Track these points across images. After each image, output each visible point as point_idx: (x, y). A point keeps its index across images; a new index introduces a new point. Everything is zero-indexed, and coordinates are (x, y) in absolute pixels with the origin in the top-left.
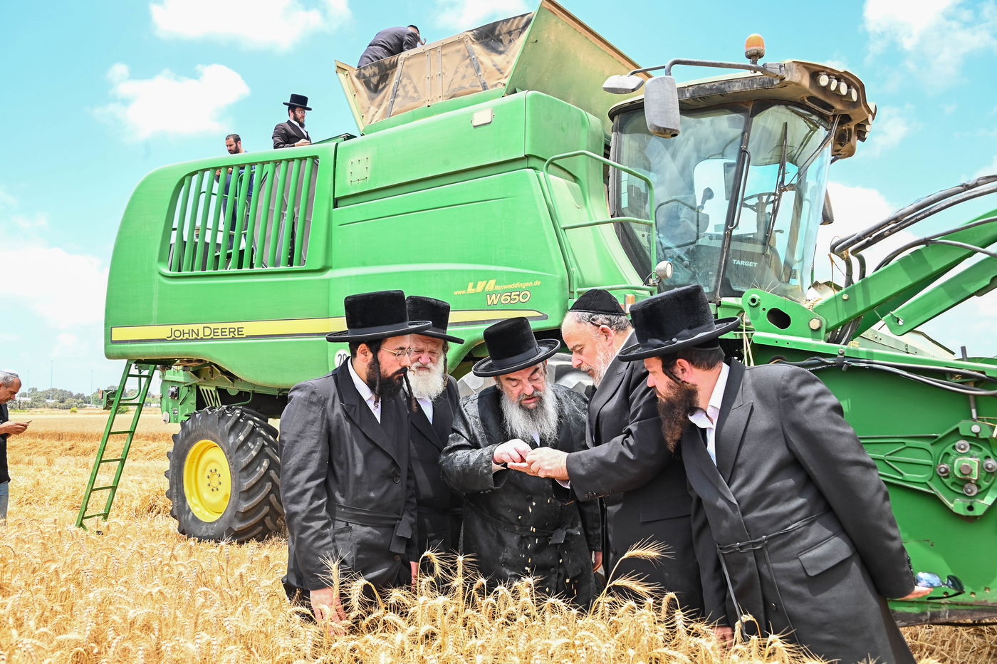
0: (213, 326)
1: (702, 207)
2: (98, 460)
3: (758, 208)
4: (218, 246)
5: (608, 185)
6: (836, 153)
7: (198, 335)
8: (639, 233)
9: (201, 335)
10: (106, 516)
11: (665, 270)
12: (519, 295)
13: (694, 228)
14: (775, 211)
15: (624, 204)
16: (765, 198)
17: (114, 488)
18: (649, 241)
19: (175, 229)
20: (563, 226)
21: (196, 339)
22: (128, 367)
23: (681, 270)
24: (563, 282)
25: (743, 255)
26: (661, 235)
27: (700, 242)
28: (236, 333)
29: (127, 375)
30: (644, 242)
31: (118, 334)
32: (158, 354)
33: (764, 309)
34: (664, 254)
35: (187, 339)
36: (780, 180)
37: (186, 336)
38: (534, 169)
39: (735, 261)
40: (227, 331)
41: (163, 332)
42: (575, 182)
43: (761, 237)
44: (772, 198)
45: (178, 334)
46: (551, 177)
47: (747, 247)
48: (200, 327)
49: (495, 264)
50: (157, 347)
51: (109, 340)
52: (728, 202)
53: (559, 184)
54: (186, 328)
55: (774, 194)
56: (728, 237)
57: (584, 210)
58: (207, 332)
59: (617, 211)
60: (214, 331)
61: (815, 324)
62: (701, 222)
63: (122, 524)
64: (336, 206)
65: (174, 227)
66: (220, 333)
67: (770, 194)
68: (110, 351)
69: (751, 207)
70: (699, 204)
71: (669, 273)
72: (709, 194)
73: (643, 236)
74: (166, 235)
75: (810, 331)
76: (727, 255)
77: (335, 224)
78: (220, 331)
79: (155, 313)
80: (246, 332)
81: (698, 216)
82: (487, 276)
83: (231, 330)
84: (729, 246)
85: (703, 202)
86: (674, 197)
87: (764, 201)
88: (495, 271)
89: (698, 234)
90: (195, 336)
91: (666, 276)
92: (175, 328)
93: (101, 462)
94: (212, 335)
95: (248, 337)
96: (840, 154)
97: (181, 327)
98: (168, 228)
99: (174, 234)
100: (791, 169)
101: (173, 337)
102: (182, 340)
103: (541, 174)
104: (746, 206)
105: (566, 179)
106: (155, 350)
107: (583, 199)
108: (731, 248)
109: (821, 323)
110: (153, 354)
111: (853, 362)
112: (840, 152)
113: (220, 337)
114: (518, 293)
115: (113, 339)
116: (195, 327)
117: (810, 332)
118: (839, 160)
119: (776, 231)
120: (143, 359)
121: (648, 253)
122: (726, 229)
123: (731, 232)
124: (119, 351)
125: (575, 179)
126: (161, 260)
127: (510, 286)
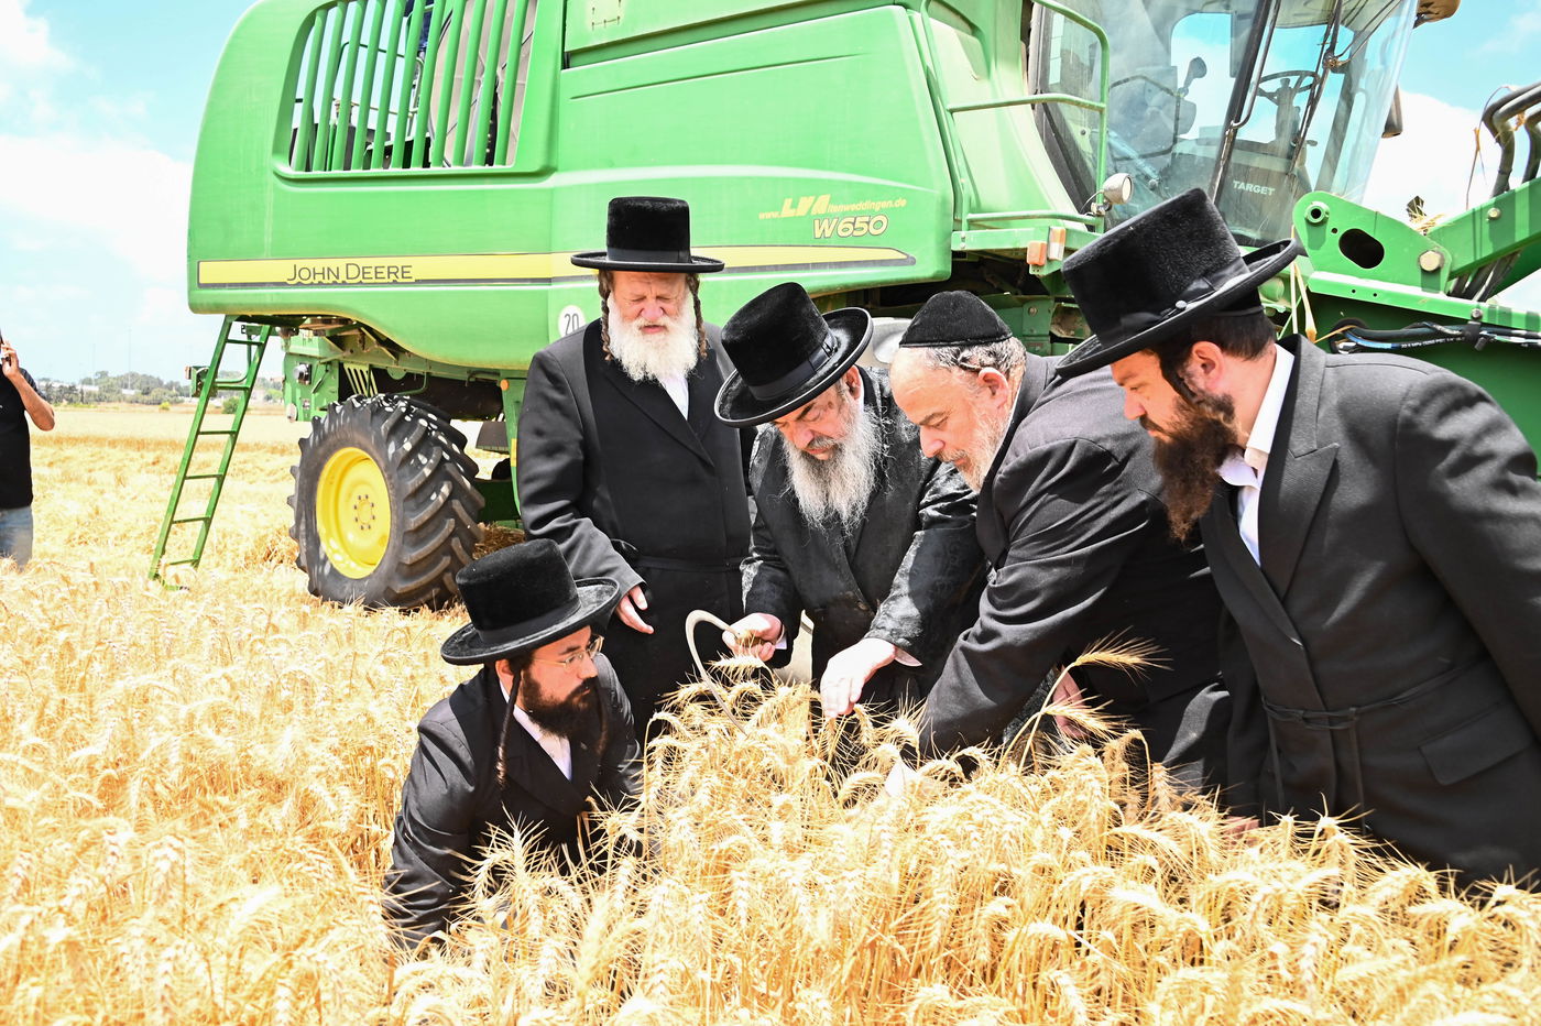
0: (362, 262)
1: (1185, 90)
2: (181, 475)
3: (1281, 98)
4: (371, 132)
5: (1027, 44)
6: (1424, 9)
7: (337, 277)
8: (1075, 130)
9: (342, 278)
10: (196, 563)
11: (1120, 190)
12: (868, 223)
13: (1171, 126)
14: (1313, 102)
15: (1054, 77)
16: (1294, 80)
17: (208, 521)
18: (1093, 143)
19: (300, 101)
20: (949, 107)
21: (335, 283)
22: (227, 327)
23: (1145, 197)
24: (944, 202)
25: (1246, 174)
26: (1113, 134)
27: (1179, 149)
28: (399, 274)
29: (225, 339)
30: (1084, 144)
31: (211, 272)
32: (274, 306)
33: (1335, 231)
34: (1119, 162)
35: (320, 283)
36: (1327, 46)
37: (319, 278)
38: (906, 7)
39: (1236, 183)
40: (385, 271)
41: (281, 270)
42: (973, 34)
43: (1284, 144)
44: (1309, 80)
45: (305, 274)
46: (933, 22)
47: (1258, 162)
48: (341, 263)
49: (831, 169)
50: (271, 295)
51: (196, 284)
52: (1234, 80)
53: (946, 37)
54: (319, 265)
55: (1314, 75)
56: (1231, 142)
57: (985, 84)
58: (353, 272)
59: (1043, 84)
60: (363, 271)
61: (1430, 262)
62: (1181, 121)
63: (224, 578)
64: (566, 65)
65: (298, 97)
66: (373, 275)
67: (1302, 74)
68: (198, 301)
69: (1270, 96)
70: (1181, 85)
71: (1126, 195)
72: (1198, 68)
73: (1083, 133)
74: (285, 113)
75: (1419, 273)
76: (1225, 172)
77: (564, 96)
78: (373, 271)
79: (268, 240)
80: (416, 274)
81: (1178, 107)
82: (815, 188)
83: (392, 270)
84: (1229, 157)
85: (1188, 83)
86: (1139, 71)
87: (1292, 85)
88: (829, 181)
89: (1176, 134)
90: (333, 278)
91: (1120, 199)
92: (300, 264)
93: (185, 478)
94: (360, 279)
95: (418, 282)
96: (1429, 13)
97: (310, 264)
98: (289, 99)
99: (299, 108)
100: (1345, 36)
101: (298, 279)
102: (312, 284)
103: (916, 16)
104: (1263, 93)
105: (957, 28)
106: (268, 301)
107: (985, 69)
108: (1233, 159)
109: (1442, 260)
110: (265, 306)
111: (1499, 334)
112: (1430, 9)
113: (374, 280)
114: (867, 219)
115: (201, 281)
116: (333, 264)
117: (1418, 276)
118: (1426, 24)
119: (1309, 142)
120: (250, 314)
121: (1090, 165)
122: (1228, 126)
123: (1236, 131)
124: (211, 301)
125: (974, 29)
126: (276, 150)
127: (854, 207)
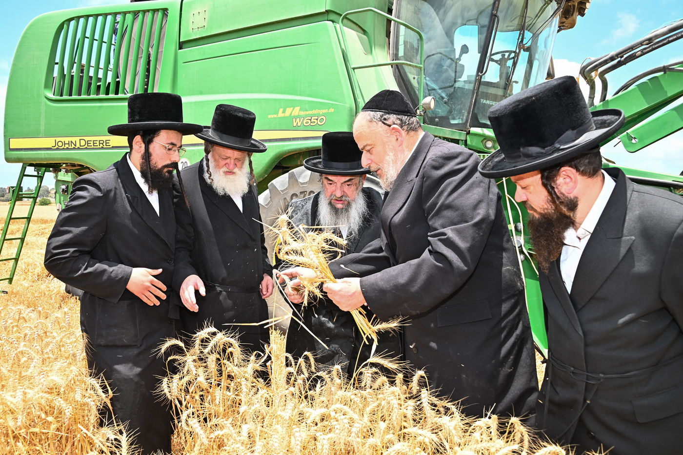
0: (87, 139)
1: (459, 59)
2: (3, 239)
3: (501, 62)
4: (91, 78)
5: (389, 39)
6: (562, 25)
7: (75, 146)
8: (411, 77)
9: (78, 146)
10: (10, 280)
11: (429, 104)
12: (317, 119)
13: (453, 75)
14: (515, 64)
15: (401, 53)
16: (507, 54)
17: (16, 260)
18: (418, 83)
19: (57, 63)
20: (353, 67)
21: (74, 148)
22: (24, 169)
23: (442, 106)
24: (351, 110)
25: (487, 96)
26: (427, 78)
27: (457, 85)
28: (104, 144)
29: (23, 175)
30: (415, 83)
31: (15, 143)
32: (46, 159)
34: (430, 91)
35: (67, 148)
36: (520, 40)
37: (67, 146)
38: (333, 22)
39: (482, 100)
40: (98, 142)
41: (49, 142)
42: (364, 34)
43: (503, 83)
44: (513, 55)
45: (60, 144)
46: (345, 29)
47: (492, 91)
48: (77, 139)
49: (300, 95)
50: (44, 154)
51: (8, 148)
52: (480, 54)
53: (352, 36)
54: (67, 140)
55: (515, 52)
56: (479, 81)
57: (370, 57)
58: (83, 143)
59: (396, 56)
60: (87, 142)
62: (458, 70)
63: (26, 285)
64: (180, 48)
65: (56, 62)
66: (92, 144)
67: (511, 52)
68: (10, 157)
69: (496, 61)
70: (457, 56)
71: (432, 106)
72: (465, 49)
73: (414, 78)
74: (50, 70)
76: (477, 96)
77: (180, 62)
78: (92, 142)
79: (42, 128)
80: (112, 144)
81: (456, 66)
82: (293, 104)
83: (101, 142)
84: (478, 88)
85: (461, 55)
86: (439, 50)
87: (506, 57)
88: (300, 100)
89: (455, 79)
90: (73, 146)
91: (430, 108)
92: (58, 139)
93: (5, 240)
94: (86, 146)
95: (113, 147)
96: (564, 26)
97: (63, 139)
98: (52, 63)
99: (56, 67)
100: (528, 35)
101: (57, 146)
102: (63, 148)
103: (338, 26)
104: (493, 60)
105: (357, 31)
106: (43, 156)
107: (369, 51)
108: (480, 90)
110: (42, 159)
112: (564, 24)
113: (93, 147)
114: (316, 118)
115: (11, 148)
116: (73, 139)
118: (563, 31)
119: (514, 82)
120: (34, 163)
121: (417, 92)
122: (477, 75)
123: (481, 77)
124: (16, 157)
125: (364, 32)
126: (46, 86)
127: (310, 112)
